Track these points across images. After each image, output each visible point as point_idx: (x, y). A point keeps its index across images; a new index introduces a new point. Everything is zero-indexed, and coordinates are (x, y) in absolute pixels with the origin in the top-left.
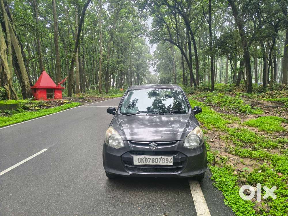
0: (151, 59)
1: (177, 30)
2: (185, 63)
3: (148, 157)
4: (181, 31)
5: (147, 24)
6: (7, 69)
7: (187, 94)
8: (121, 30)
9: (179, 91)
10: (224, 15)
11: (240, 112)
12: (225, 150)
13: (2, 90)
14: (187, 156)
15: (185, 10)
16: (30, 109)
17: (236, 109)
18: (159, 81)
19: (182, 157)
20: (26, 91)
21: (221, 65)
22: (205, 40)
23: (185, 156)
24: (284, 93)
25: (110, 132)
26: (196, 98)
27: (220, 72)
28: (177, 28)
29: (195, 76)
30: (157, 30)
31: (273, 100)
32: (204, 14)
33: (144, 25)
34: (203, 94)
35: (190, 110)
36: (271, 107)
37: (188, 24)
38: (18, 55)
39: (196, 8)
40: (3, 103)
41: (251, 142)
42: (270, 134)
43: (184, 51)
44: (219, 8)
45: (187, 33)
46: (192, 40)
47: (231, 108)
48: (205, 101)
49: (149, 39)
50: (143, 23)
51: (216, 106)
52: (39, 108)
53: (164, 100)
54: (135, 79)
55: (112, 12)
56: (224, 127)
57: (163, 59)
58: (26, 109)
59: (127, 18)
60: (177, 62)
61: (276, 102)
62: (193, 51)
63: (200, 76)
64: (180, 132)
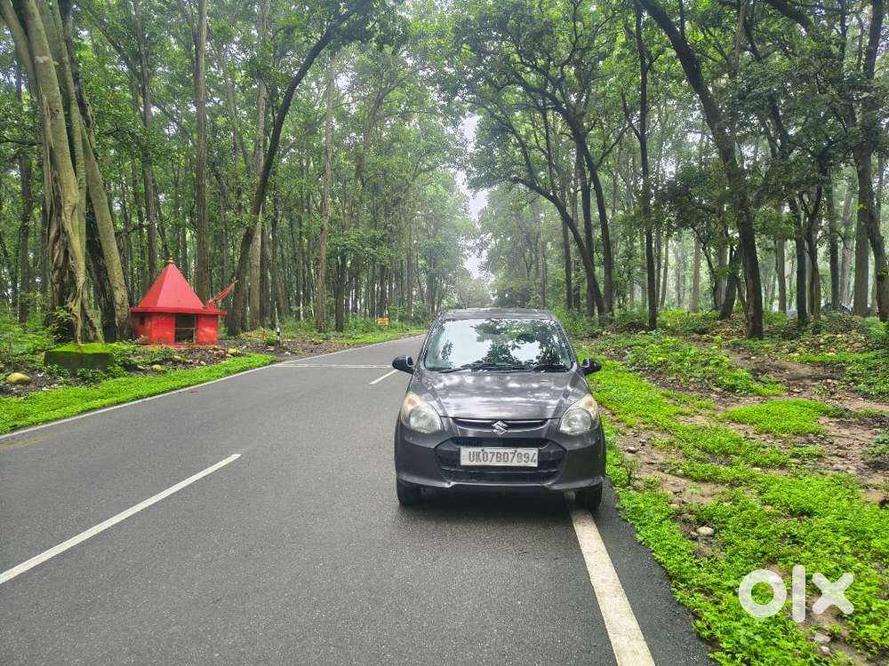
0: (470, 233)
1: (549, 152)
2: (573, 248)
3: (488, 450)
4: (562, 157)
5: (462, 134)
6: (76, 259)
7: (579, 338)
8: (386, 149)
9: (552, 326)
10: (685, 115)
11: (718, 389)
12: (660, 466)
13: (62, 315)
14: (565, 449)
15: (573, 99)
16: (140, 370)
17: (708, 379)
18: (493, 299)
19: (557, 450)
20: (117, 320)
21: (679, 255)
22: (632, 183)
23: (561, 450)
24: (847, 342)
25: (412, 402)
26: (602, 350)
27: (678, 275)
28: (548, 148)
29: (602, 288)
30: (490, 153)
31: (817, 359)
32: (628, 113)
33: (452, 137)
34: (623, 340)
35: (575, 365)
36: (809, 377)
37: (579, 138)
38: (102, 217)
39: (604, 94)
40: (74, 351)
41: (726, 454)
42: (781, 438)
43: (570, 213)
44: (669, 96)
45: (579, 164)
46: (592, 185)
47: (695, 377)
48: (626, 357)
49: (468, 175)
50: (450, 130)
51: (657, 373)
52: (164, 368)
53: (514, 347)
54: (421, 291)
55: (360, 98)
56: (667, 422)
57: (510, 233)
58: (130, 368)
59: (406, 116)
60: (549, 243)
61: (823, 364)
62: (596, 214)
63: (616, 288)
64: (552, 405)
